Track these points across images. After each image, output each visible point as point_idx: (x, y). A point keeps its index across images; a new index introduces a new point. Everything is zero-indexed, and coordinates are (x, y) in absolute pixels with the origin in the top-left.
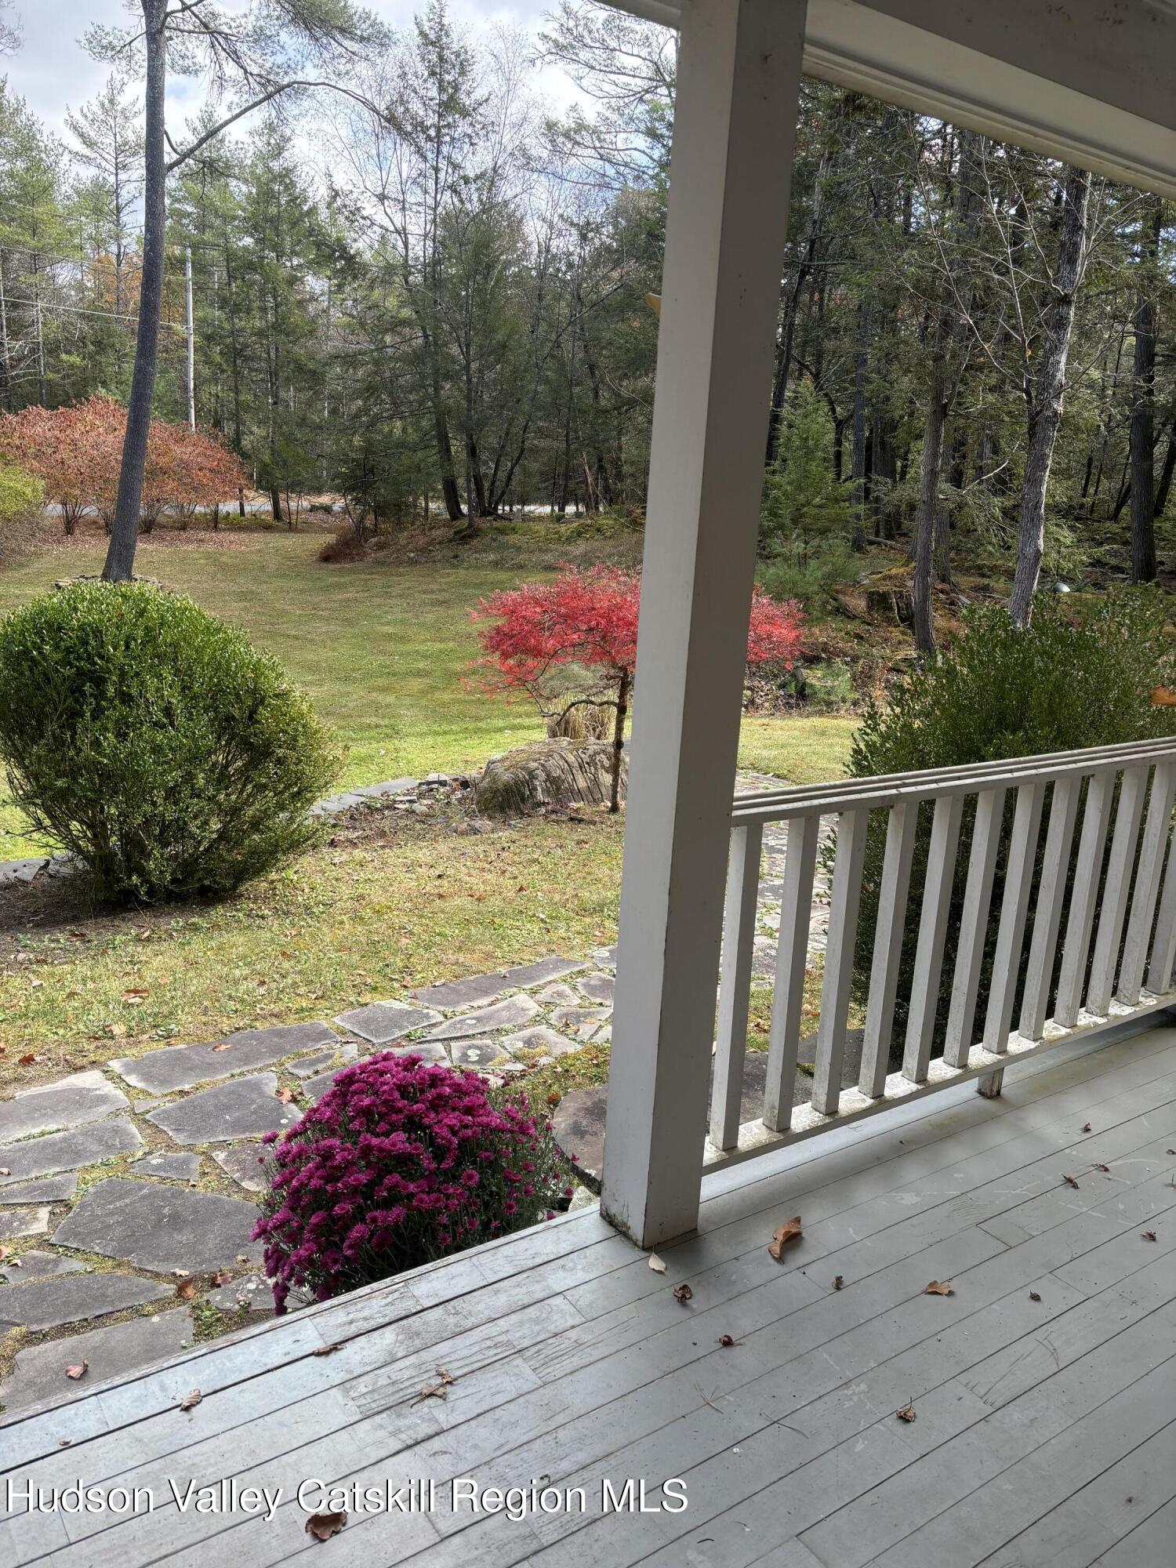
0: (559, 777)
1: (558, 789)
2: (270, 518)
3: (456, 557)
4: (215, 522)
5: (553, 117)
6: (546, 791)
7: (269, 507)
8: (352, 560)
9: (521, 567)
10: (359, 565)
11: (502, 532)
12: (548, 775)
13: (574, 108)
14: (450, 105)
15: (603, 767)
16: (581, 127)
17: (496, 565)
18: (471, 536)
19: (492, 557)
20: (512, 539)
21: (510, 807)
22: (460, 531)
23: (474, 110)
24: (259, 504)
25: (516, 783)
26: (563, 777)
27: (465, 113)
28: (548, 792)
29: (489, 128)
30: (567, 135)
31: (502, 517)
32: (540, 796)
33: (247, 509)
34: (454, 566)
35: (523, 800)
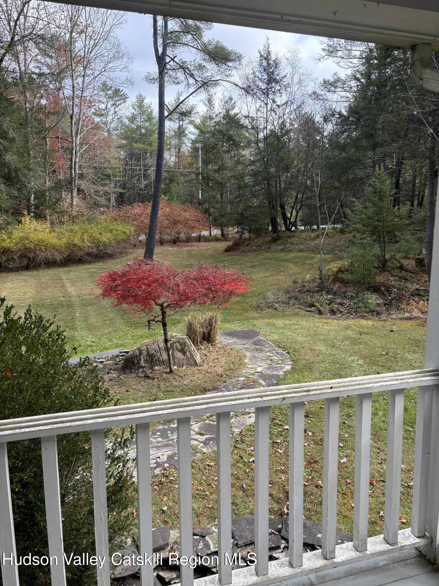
0: (153, 354)
1: (152, 360)
2: (220, 236)
3: (269, 248)
4: (199, 239)
5: (327, 79)
6: (146, 361)
7: (220, 232)
8: (235, 251)
9: (291, 251)
10: (236, 253)
11: (290, 237)
12: (148, 353)
13: (335, 74)
14: (271, 80)
15: (177, 349)
16: (338, 80)
17: (282, 250)
18: (277, 240)
19: (281, 247)
20: (292, 240)
21: (127, 368)
22: (274, 238)
23: (281, 80)
24: (216, 232)
25: (131, 357)
26: (155, 354)
27: (277, 82)
28: (147, 361)
29: (287, 86)
30: (331, 85)
31: (293, 231)
32: (142, 363)
33: (212, 234)
34: (267, 252)
35: (134, 365)
